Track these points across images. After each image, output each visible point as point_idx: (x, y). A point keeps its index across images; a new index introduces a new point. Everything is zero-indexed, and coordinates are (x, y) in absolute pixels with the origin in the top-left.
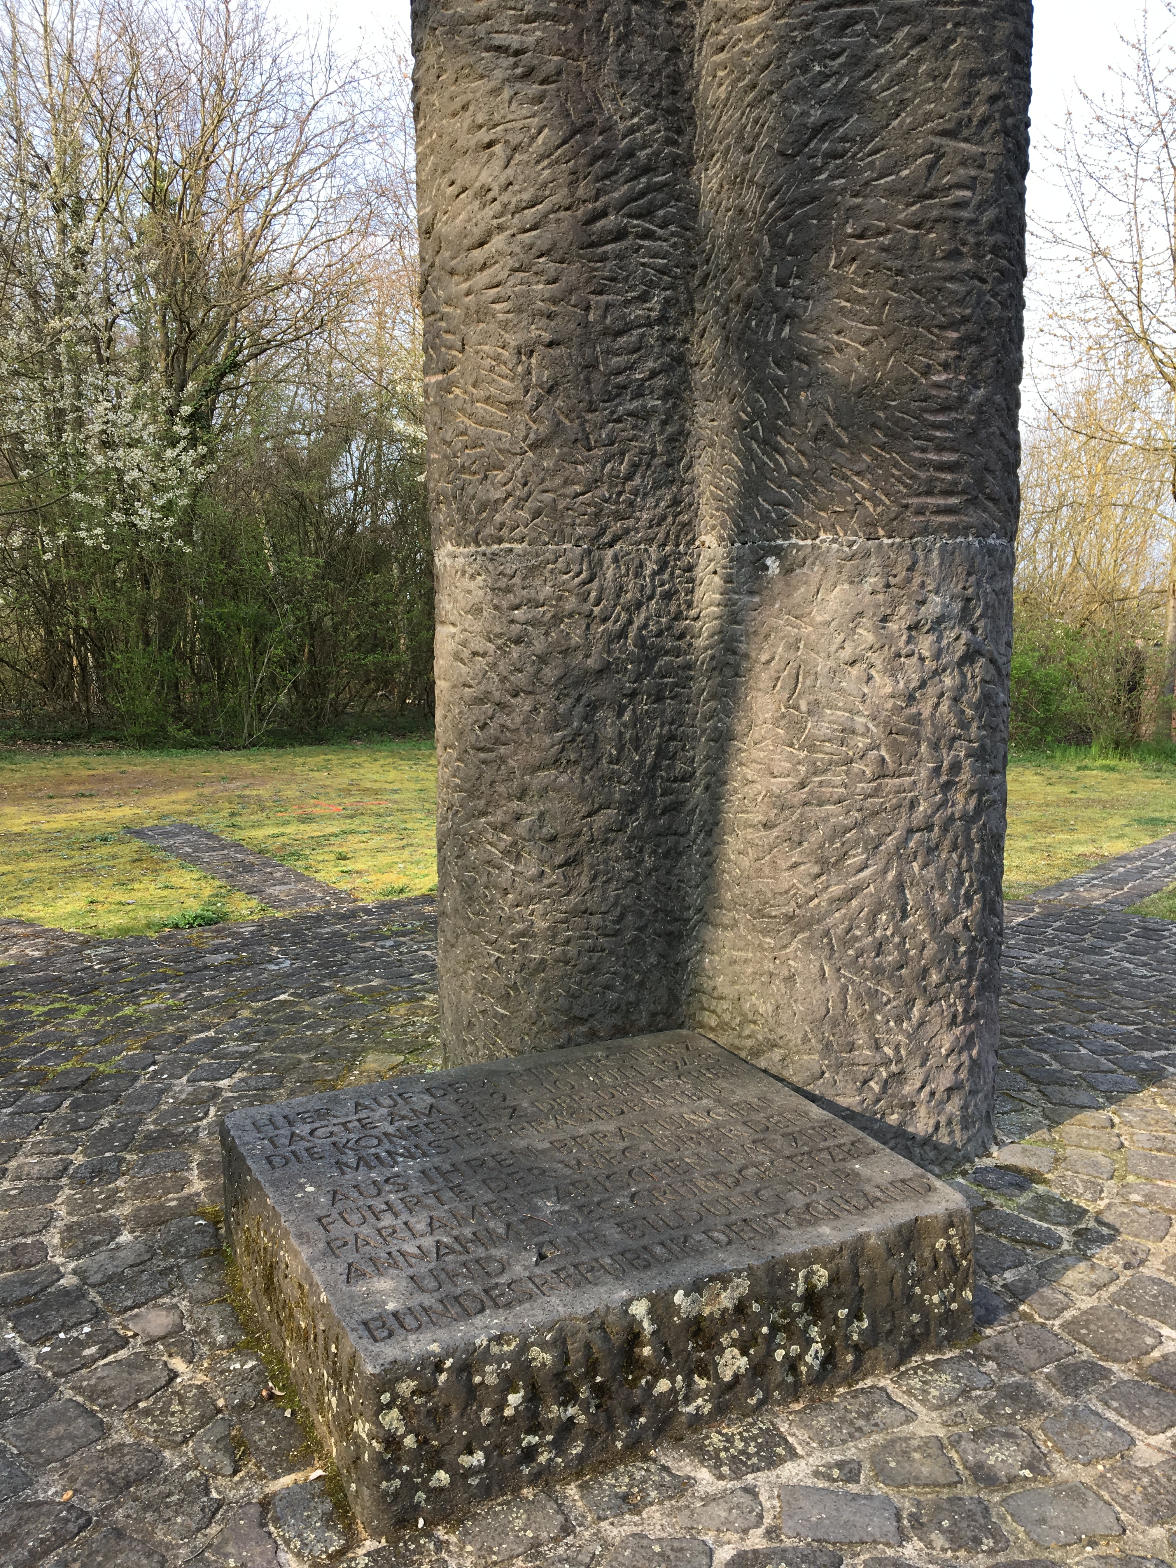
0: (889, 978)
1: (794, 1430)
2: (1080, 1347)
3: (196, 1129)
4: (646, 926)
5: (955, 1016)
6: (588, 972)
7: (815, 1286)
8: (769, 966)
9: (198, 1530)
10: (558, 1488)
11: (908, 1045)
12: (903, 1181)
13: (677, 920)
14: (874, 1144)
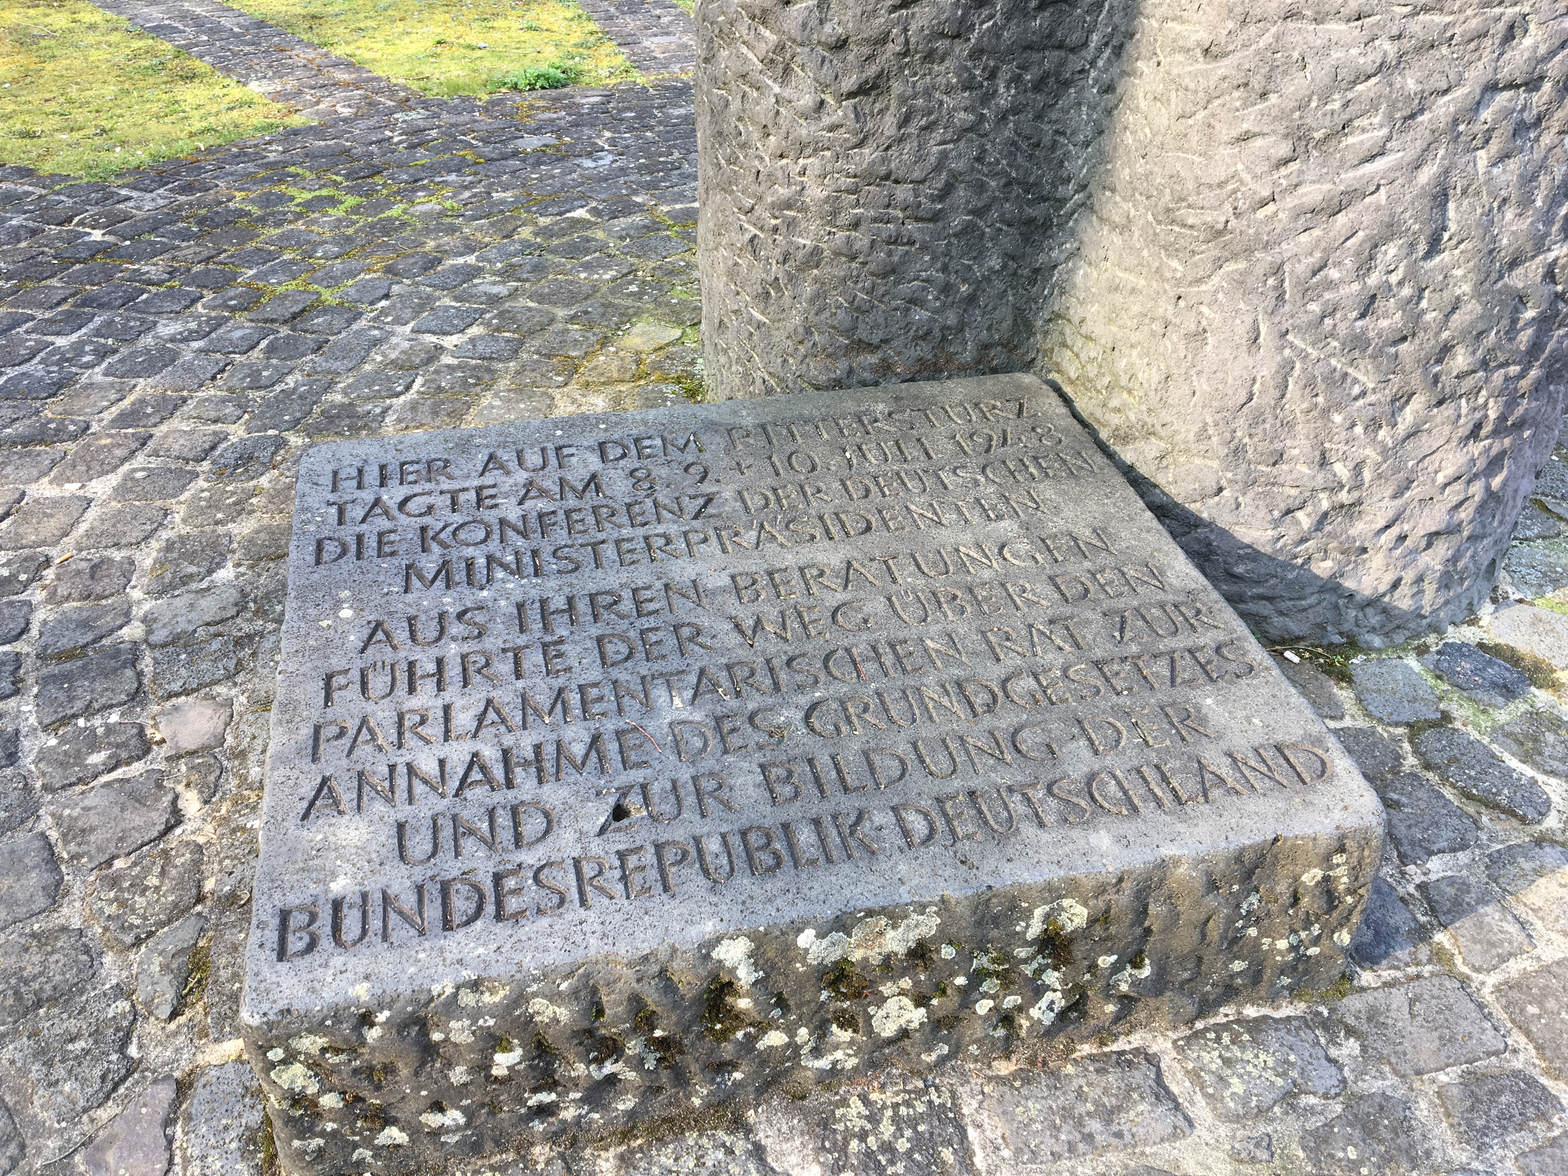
0: (1374, 357)
1: (984, 1117)
2: (1517, 1039)
3: (385, 412)
4: (987, 208)
5: (1478, 426)
6: (885, 275)
7: (1063, 928)
8: (1166, 308)
9: (85, 1110)
10: (588, 1151)
11: (1379, 465)
12: (1279, 748)
13: (1045, 199)
14: (1256, 652)
